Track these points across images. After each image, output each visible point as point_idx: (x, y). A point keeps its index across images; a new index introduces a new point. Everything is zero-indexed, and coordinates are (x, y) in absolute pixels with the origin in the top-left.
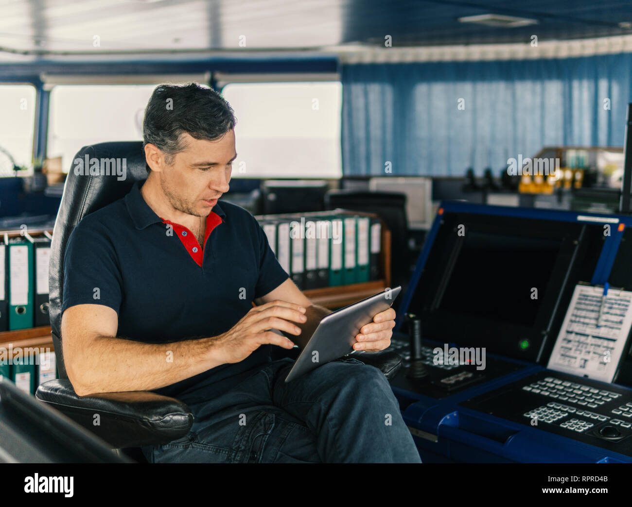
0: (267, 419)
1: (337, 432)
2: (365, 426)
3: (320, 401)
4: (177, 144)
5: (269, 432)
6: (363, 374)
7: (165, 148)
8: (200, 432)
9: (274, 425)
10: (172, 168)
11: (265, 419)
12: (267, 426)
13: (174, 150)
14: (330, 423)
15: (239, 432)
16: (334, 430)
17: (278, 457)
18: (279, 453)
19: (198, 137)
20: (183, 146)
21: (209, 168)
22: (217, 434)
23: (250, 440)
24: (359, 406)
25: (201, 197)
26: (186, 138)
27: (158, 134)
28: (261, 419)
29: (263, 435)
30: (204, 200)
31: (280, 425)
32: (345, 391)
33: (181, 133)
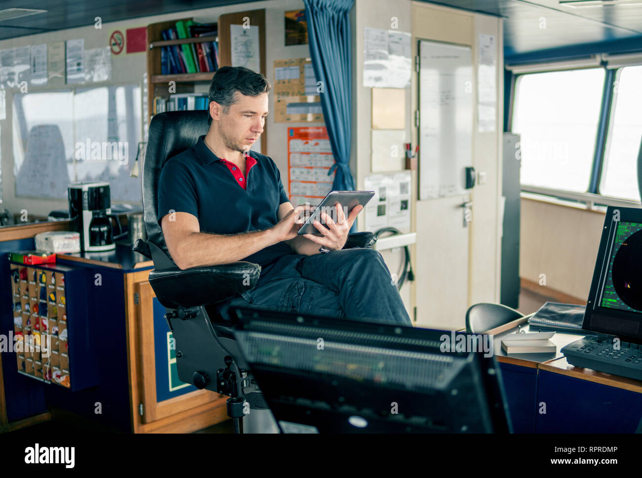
0: (299, 286)
1: (352, 289)
2: (371, 284)
3: (341, 270)
4: (232, 98)
5: (302, 294)
6: (368, 254)
7: (224, 102)
8: (255, 298)
9: (304, 289)
10: (227, 116)
11: (298, 286)
12: (300, 290)
13: (229, 103)
14: (348, 283)
15: (282, 296)
16: (351, 287)
17: (309, 308)
18: (310, 306)
19: (245, 94)
20: (236, 100)
21: (251, 116)
22: (267, 298)
23: (290, 300)
24: (366, 272)
25: (245, 137)
26: (238, 95)
27: (220, 93)
28: (295, 286)
29: (298, 296)
30: (247, 139)
31: (308, 289)
32: (356, 265)
33: (235, 91)
